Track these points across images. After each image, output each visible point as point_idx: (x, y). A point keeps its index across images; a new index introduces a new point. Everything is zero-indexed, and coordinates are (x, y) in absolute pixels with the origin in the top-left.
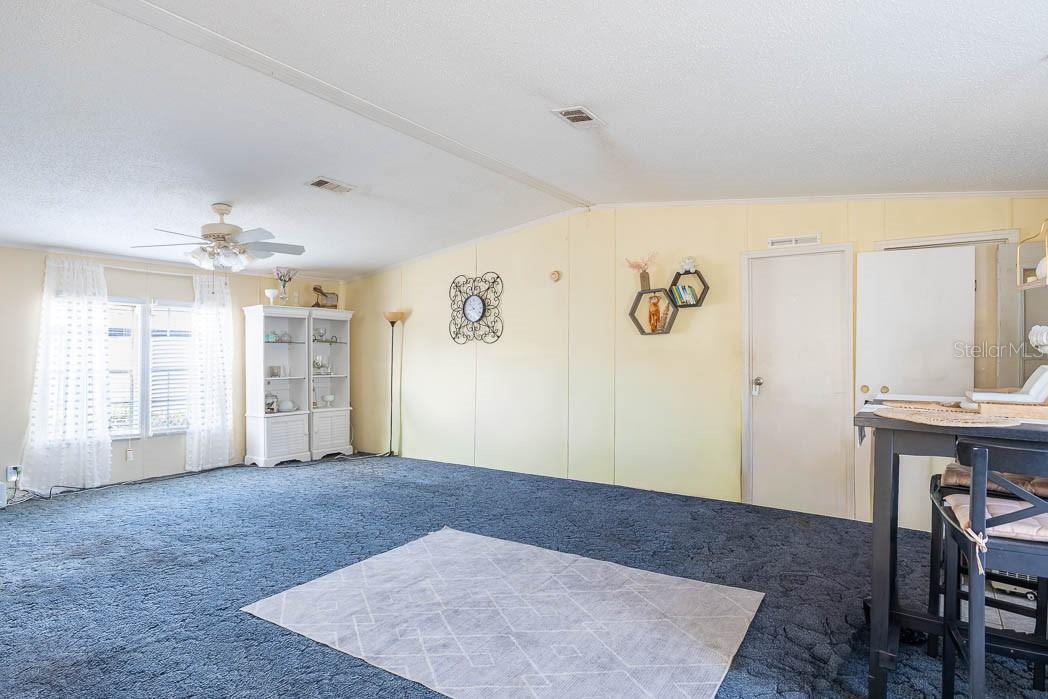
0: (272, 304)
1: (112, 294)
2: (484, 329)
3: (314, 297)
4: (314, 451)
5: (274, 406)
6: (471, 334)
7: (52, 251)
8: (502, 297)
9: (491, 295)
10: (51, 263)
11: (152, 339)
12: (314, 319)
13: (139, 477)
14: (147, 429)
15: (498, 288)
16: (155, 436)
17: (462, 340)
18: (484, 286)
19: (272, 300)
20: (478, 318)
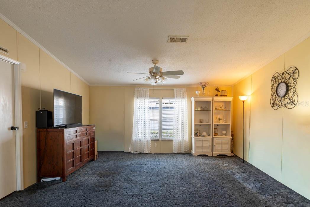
0: (198, 97)
1: (151, 97)
2: (287, 100)
3: (216, 92)
4: (213, 153)
5: (198, 134)
6: (280, 104)
7: (136, 86)
8: (298, 81)
9: (292, 81)
10: (136, 89)
11: (163, 110)
12: (215, 101)
13: (159, 152)
14: (161, 138)
15: (296, 75)
16: (163, 140)
17: (276, 107)
18: (288, 76)
19: (198, 95)
20: (283, 95)
